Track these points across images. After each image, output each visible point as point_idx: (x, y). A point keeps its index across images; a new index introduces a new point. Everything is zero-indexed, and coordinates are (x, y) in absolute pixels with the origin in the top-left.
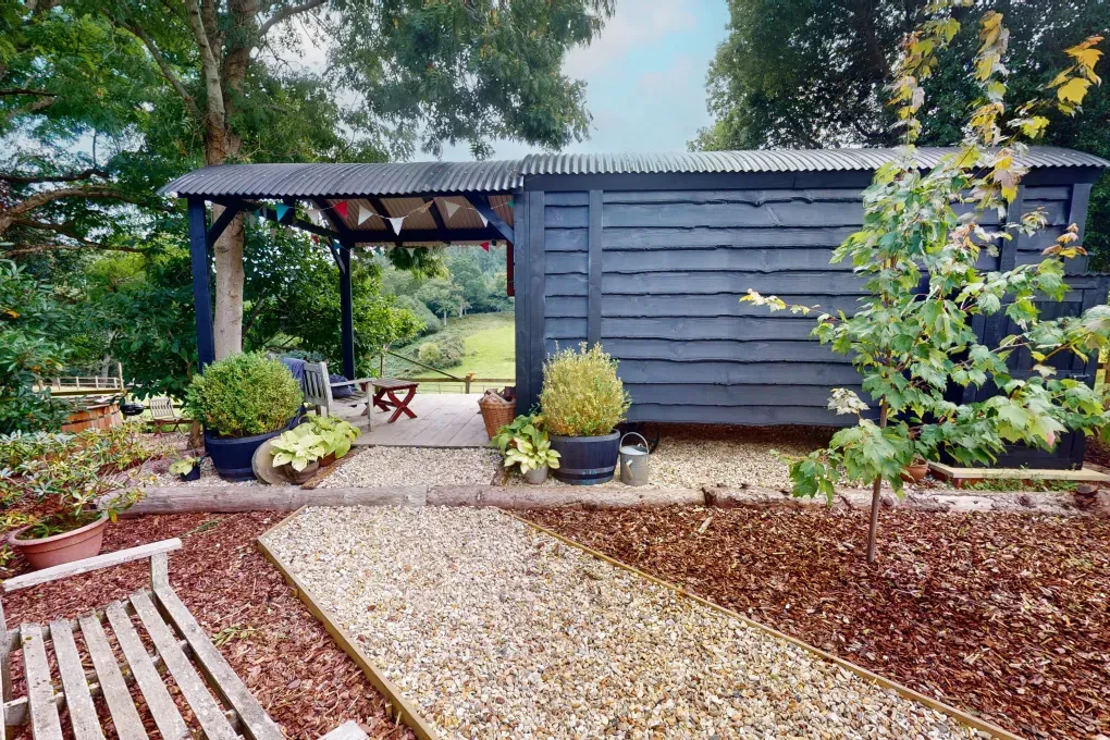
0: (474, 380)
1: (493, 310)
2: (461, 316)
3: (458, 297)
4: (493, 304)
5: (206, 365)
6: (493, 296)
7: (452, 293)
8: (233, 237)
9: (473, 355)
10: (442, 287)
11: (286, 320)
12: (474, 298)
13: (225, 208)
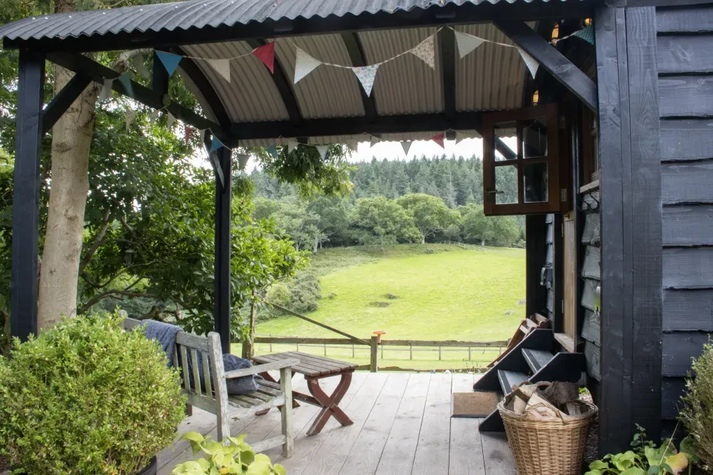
0: (384, 343)
1: (354, 243)
2: (315, 250)
3: (313, 228)
4: (355, 236)
5: (17, 340)
6: (355, 226)
7: (306, 223)
8: (79, 129)
9: (331, 298)
10: (294, 216)
11: (133, 254)
12: (332, 229)
13: (72, 74)
